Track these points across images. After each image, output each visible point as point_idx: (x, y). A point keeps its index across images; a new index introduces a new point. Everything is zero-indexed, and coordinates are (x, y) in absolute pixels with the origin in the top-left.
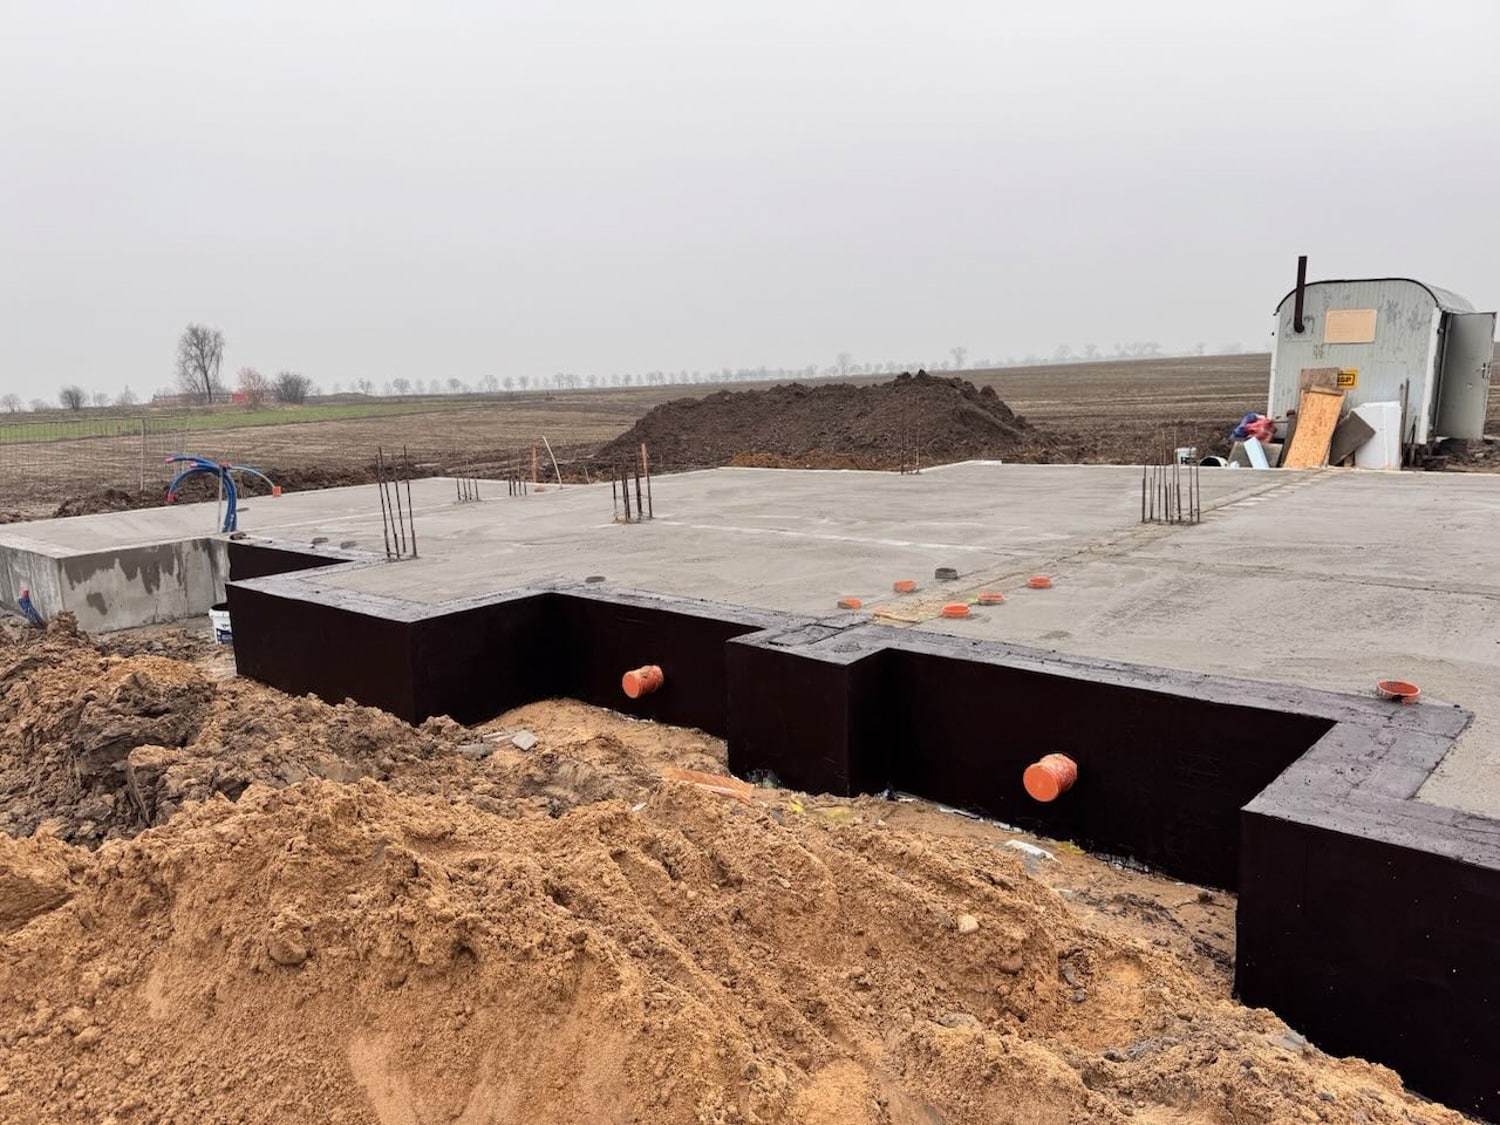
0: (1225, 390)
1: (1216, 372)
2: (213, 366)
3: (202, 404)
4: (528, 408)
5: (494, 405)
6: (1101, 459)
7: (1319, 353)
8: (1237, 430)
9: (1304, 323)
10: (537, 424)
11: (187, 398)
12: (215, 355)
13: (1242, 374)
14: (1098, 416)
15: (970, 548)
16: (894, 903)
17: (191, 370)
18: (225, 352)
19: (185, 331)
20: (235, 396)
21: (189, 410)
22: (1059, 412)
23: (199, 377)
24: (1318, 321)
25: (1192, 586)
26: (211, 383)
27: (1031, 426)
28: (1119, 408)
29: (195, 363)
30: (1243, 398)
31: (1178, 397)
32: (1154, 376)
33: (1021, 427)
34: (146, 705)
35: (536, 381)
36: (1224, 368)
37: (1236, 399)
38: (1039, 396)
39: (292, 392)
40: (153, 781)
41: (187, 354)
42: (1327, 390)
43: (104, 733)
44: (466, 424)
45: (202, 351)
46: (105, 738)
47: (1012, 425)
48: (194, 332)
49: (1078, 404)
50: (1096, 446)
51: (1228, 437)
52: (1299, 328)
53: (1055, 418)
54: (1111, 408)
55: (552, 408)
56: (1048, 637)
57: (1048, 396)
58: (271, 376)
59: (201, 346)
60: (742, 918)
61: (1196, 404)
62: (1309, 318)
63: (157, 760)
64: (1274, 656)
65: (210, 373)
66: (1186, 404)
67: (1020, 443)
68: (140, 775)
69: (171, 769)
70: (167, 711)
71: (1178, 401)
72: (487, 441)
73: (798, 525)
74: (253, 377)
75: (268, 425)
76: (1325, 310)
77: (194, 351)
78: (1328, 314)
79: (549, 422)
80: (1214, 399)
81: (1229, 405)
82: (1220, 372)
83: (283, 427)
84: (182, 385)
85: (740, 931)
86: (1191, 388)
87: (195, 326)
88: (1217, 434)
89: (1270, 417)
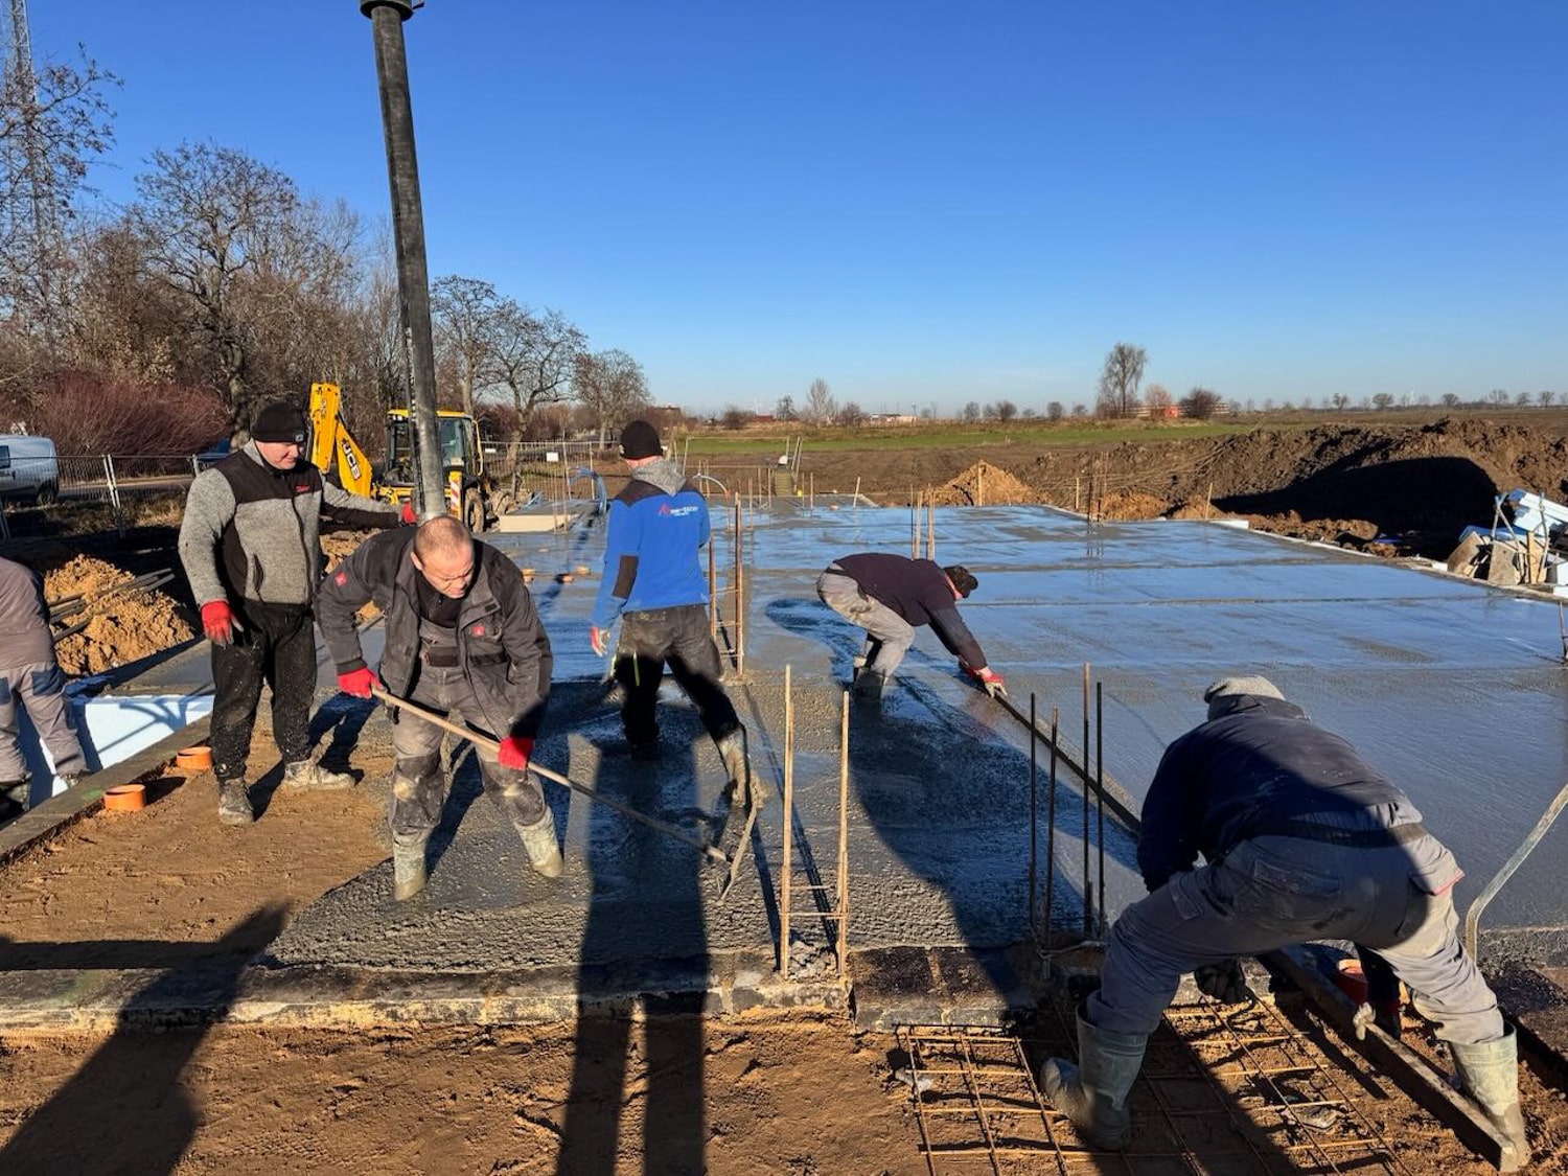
26: (1127, 398)
39: (1200, 406)
77: (1119, 367)
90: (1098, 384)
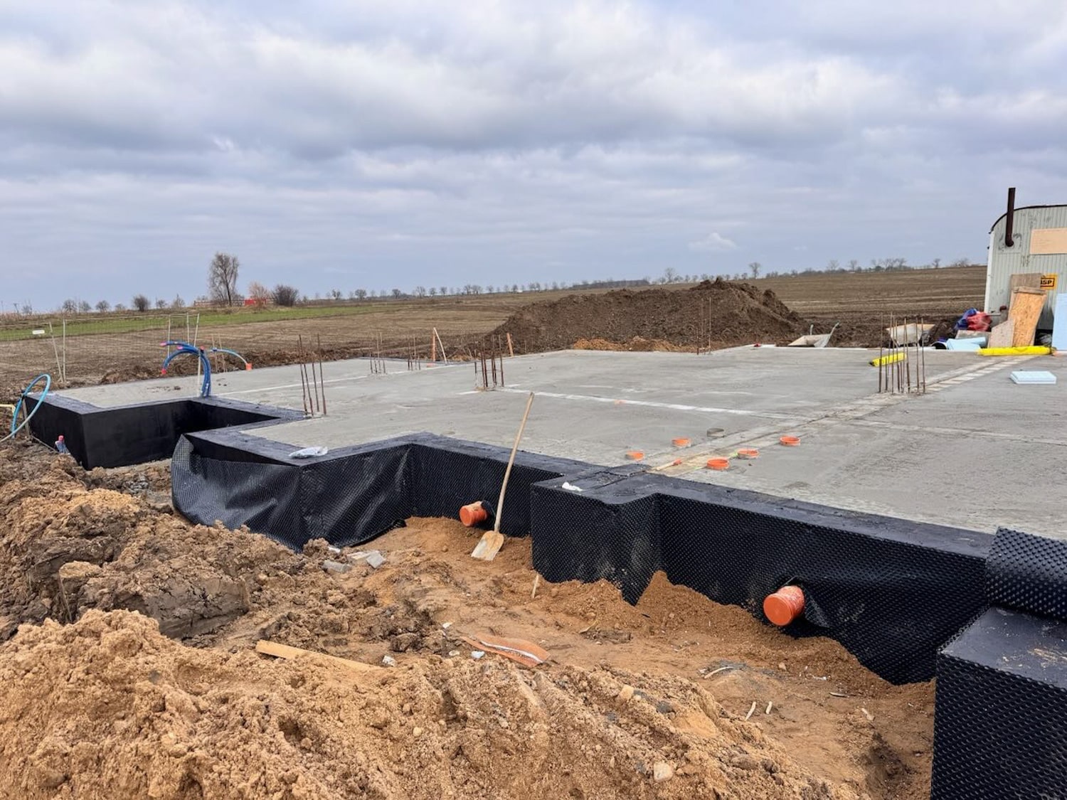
0: (955, 293)
1: (948, 280)
2: (232, 281)
3: (224, 307)
4: (443, 308)
5: (420, 307)
6: (854, 343)
7: (1026, 260)
8: (960, 322)
9: (1014, 239)
10: (448, 320)
11: (215, 303)
12: (234, 274)
13: (969, 281)
14: (856, 312)
15: (740, 412)
16: (598, 747)
17: (217, 284)
18: (239, 271)
19: (214, 258)
20: (248, 302)
21: (216, 311)
22: (827, 309)
23: (223, 288)
24: (1024, 238)
25: (915, 445)
26: (231, 292)
27: (802, 319)
28: (872, 306)
29: (220, 278)
30: (968, 299)
31: (917, 298)
32: (901, 283)
33: (795, 320)
34: (86, 529)
35: (452, 290)
36: (955, 276)
37: (963, 299)
38: (814, 298)
39: (285, 298)
40: (76, 590)
41: (215, 272)
42: (1032, 290)
43: (48, 551)
44: (400, 320)
45: (225, 271)
46: (49, 554)
47: (788, 318)
48: (220, 258)
49: (841, 303)
50: (851, 334)
51: (952, 327)
52: (1009, 243)
53: (823, 314)
54: (867, 306)
55: (460, 309)
56: (790, 486)
57: (818, 297)
58: (271, 288)
59: (225, 267)
60: (462, 754)
61: (931, 303)
62: (1018, 235)
63: (81, 573)
64: (980, 507)
65: (230, 286)
66: (924, 303)
67: (793, 332)
68: (66, 585)
69: (91, 581)
70: (102, 534)
71: (918, 301)
72: (411, 332)
73: (609, 393)
74: (258, 289)
75: (267, 321)
76: (1031, 228)
77: (220, 271)
78: (1033, 231)
79: (456, 319)
80: (946, 299)
81: (956, 304)
82: (952, 280)
83: (278, 322)
84: (212, 294)
85: (457, 767)
86: (929, 291)
87: (220, 254)
88: (944, 325)
89: (986, 311)
90: (208, 283)
